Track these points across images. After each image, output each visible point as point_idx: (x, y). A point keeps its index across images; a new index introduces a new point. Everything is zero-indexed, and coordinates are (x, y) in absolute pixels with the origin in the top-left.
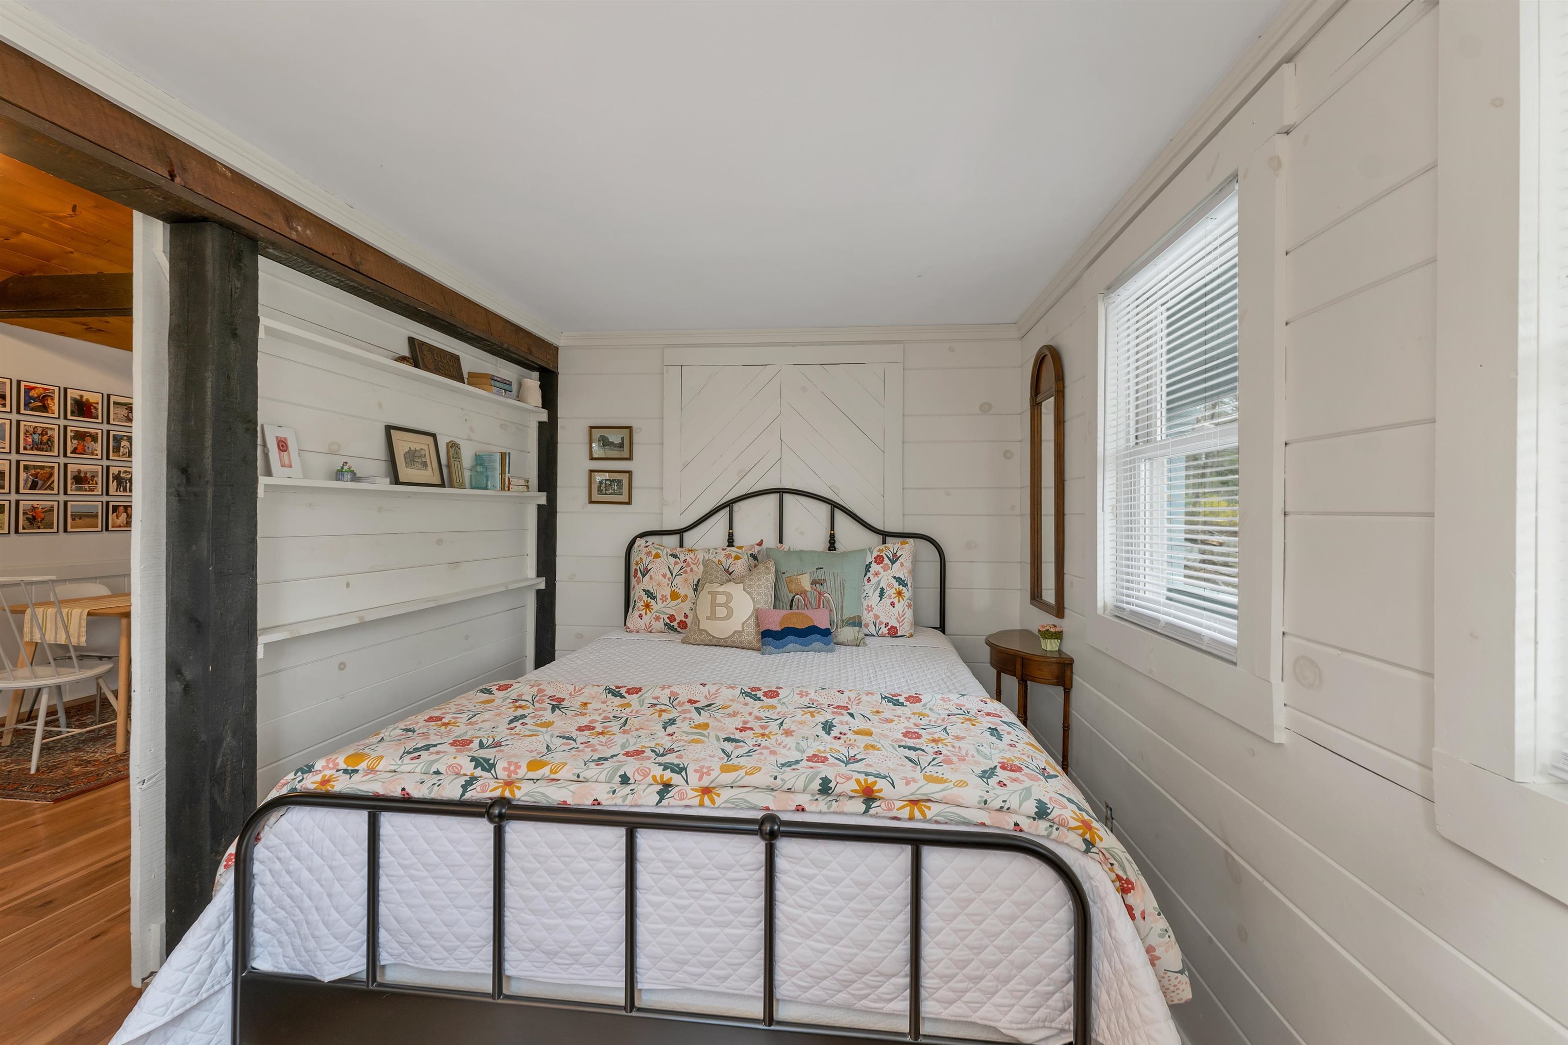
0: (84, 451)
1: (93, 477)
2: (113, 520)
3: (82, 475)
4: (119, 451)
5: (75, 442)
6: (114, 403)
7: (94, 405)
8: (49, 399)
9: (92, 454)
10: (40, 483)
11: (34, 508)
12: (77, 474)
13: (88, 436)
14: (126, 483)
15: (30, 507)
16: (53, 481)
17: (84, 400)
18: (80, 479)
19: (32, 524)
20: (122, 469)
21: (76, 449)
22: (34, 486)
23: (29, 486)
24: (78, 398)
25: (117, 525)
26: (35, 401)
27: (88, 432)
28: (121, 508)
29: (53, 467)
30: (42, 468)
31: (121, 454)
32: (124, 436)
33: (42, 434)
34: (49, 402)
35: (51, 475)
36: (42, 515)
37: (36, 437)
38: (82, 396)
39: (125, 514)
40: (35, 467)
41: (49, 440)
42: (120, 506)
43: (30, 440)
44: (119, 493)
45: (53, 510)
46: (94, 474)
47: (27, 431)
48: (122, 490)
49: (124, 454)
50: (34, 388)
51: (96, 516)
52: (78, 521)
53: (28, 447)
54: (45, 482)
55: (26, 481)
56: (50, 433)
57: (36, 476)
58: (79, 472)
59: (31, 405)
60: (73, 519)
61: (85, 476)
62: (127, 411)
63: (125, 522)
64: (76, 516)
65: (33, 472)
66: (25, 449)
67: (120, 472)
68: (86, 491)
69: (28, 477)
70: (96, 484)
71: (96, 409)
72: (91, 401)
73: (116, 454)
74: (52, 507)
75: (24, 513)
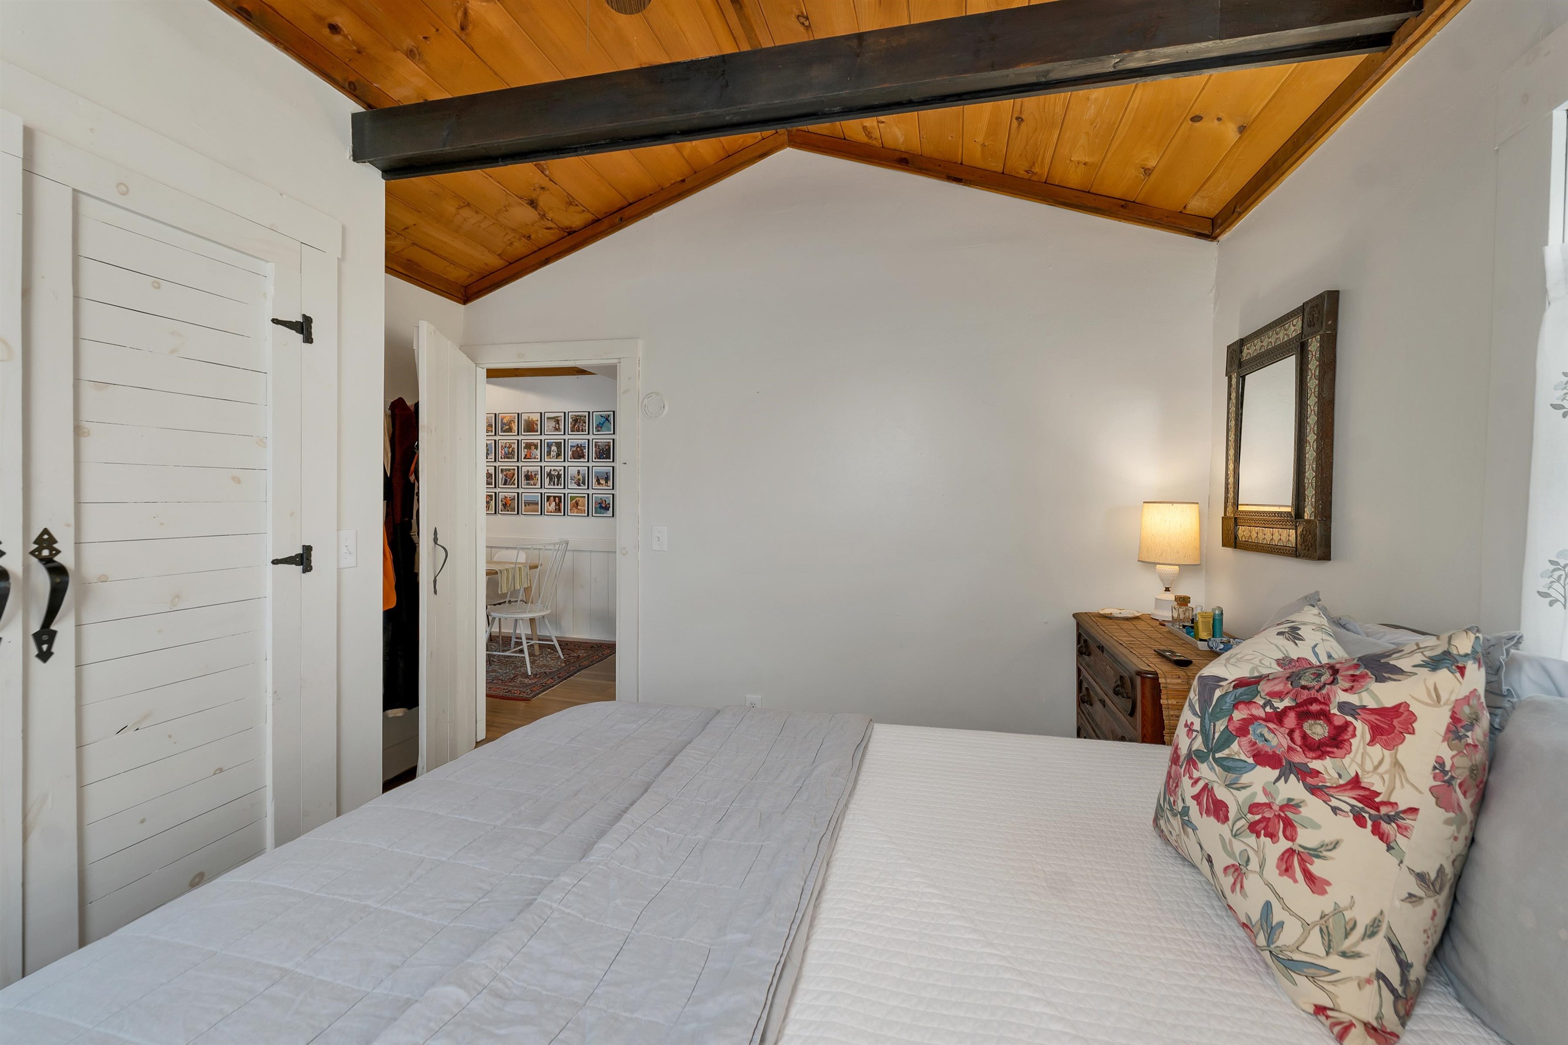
0: (530, 456)
1: (536, 475)
2: (547, 507)
3: (530, 474)
4: (550, 455)
5: (526, 450)
6: (548, 418)
7: (536, 422)
8: (512, 422)
9: (535, 458)
10: (508, 480)
11: (506, 497)
12: (527, 473)
13: (532, 445)
14: (555, 479)
15: (504, 497)
16: (515, 479)
17: (530, 419)
18: (528, 477)
19: (505, 508)
20: (552, 468)
21: (526, 455)
22: (505, 484)
23: (503, 482)
24: (527, 418)
25: (550, 510)
26: (506, 426)
27: (533, 443)
28: (552, 498)
29: (514, 469)
30: (509, 470)
31: (551, 456)
32: (553, 442)
33: (509, 448)
34: (513, 425)
35: (514, 474)
36: (510, 502)
37: (506, 449)
38: (529, 417)
39: (554, 503)
40: (506, 470)
41: (512, 451)
42: (551, 496)
43: (503, 452)
44: (550, 487)
45: (515, 499)
46: (536, 473)
47: (502, 446)
48: (552, 484)
49: (553, 457)
50: (505, 417)
51: (538, 503)
52: (527, 507)
53: (503, 457)
54: (511, 479)
55: (502, 479)
56: (513, 446)
57: (506, 476)
58: (528, 471)
59: (504, 429)
60: (525, 506)
61: (531, 475)
62: (554, 423)
63: (554, 509)
64: (527, 503)
65: (505, 473)
66: (501, 458)
67: (551, 470)
68: (532, 485)
69: (503, 477)
70: (538, 480)
71: (537, 425)
72: (534, 419)
73: (549, 457)
74: (514, 497)
75: (502, 501)
